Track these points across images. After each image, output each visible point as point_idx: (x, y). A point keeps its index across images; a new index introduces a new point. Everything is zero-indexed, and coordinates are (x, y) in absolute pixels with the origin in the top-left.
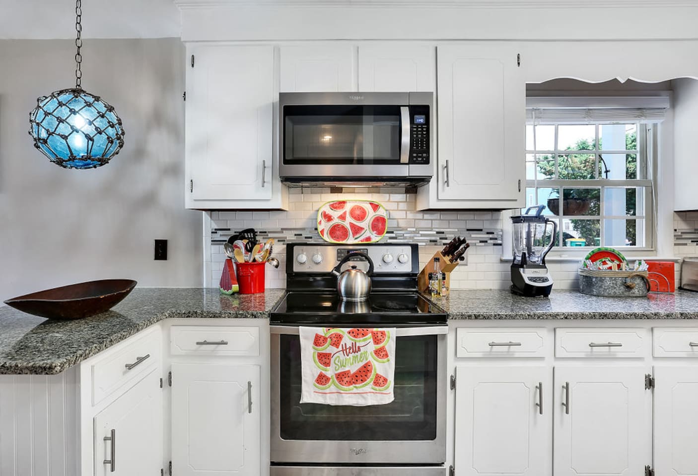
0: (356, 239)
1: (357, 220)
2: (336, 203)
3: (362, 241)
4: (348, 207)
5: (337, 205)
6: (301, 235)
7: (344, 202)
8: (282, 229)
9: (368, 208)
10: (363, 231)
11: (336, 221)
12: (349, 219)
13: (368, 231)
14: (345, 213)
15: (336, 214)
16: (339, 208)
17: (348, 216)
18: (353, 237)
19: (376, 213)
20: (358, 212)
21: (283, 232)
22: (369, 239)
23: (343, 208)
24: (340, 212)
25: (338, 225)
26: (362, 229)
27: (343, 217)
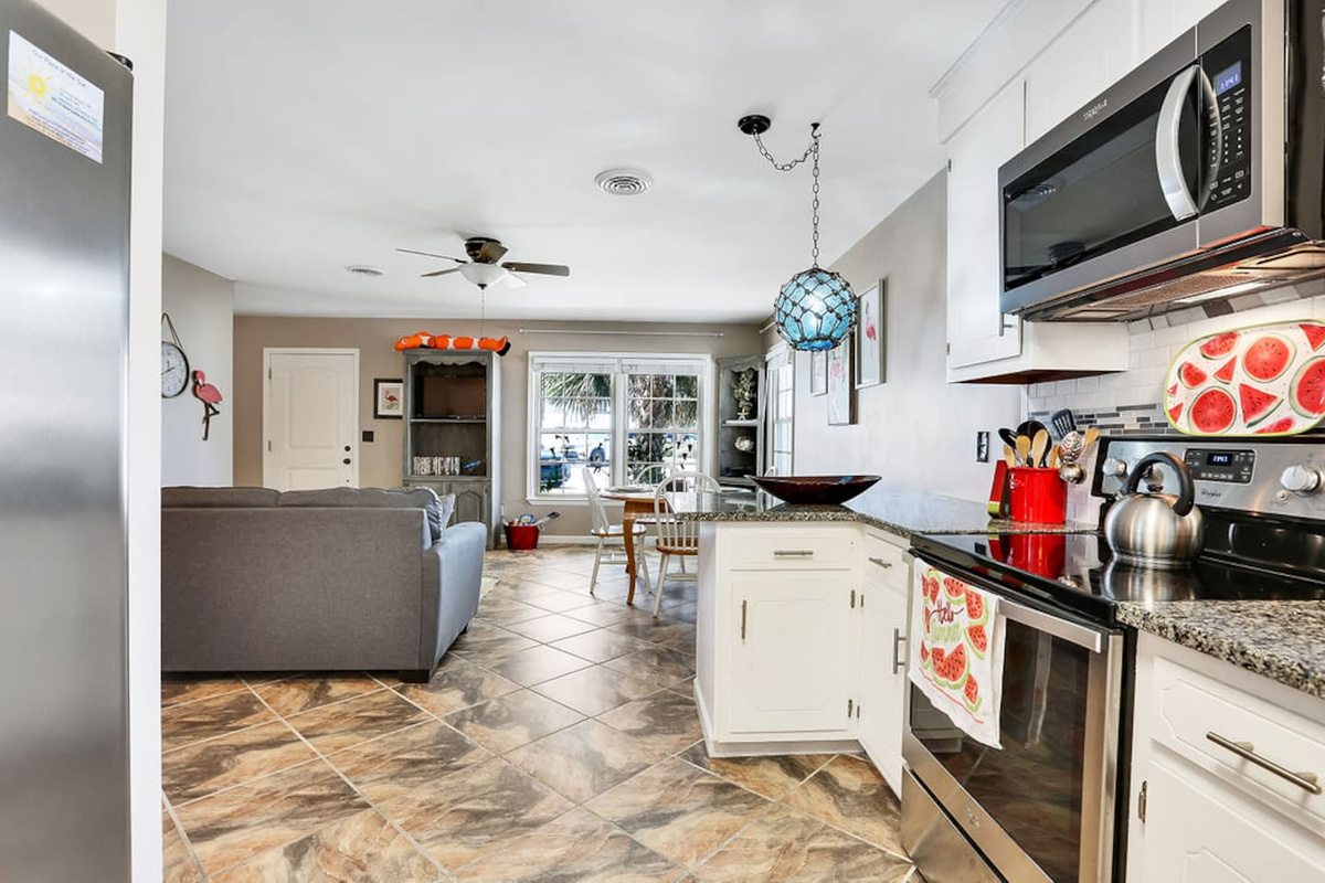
0: (1251, 425)
1: (1260, 376)
2: (1214, 341)
3: (1262, 431)
4: (1240, 349)
5: (1218, 346)
6: (1148, 419)
7: (1232, 335)
8: (1118, 409)
9: (1297, 341)
10: (1274, 405)
11: (1211, 383)
12: (1241, 376)
13: (1286, 403)
14: (1232, 363)
15: (1210, 367)
16: (1220, 351)
17: (1239, 368)
18: (1245, 421)
19: (1318, 353)
20: (1265, 356)
21: (1118, 415)
22: (1287, 423)
23: (1229, 349)
24: (1221, 361)
25: (1213, 393)
26: (1270, 398)
27: (1226, 373)
